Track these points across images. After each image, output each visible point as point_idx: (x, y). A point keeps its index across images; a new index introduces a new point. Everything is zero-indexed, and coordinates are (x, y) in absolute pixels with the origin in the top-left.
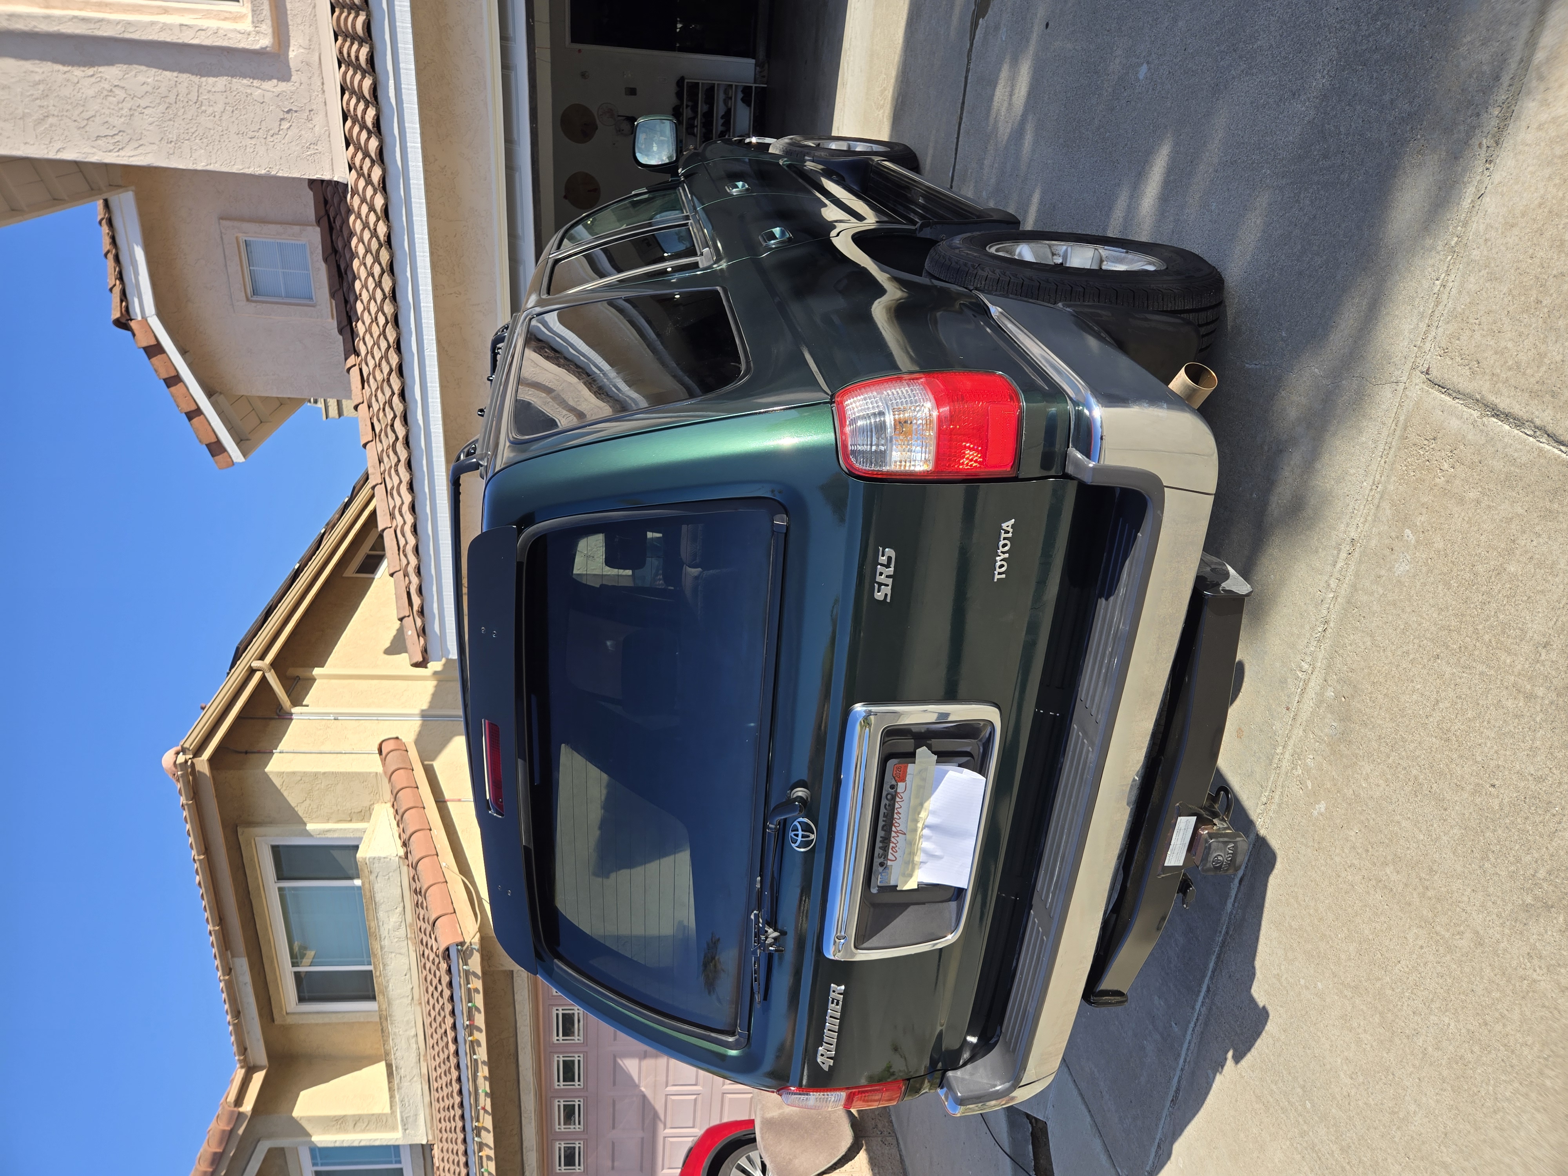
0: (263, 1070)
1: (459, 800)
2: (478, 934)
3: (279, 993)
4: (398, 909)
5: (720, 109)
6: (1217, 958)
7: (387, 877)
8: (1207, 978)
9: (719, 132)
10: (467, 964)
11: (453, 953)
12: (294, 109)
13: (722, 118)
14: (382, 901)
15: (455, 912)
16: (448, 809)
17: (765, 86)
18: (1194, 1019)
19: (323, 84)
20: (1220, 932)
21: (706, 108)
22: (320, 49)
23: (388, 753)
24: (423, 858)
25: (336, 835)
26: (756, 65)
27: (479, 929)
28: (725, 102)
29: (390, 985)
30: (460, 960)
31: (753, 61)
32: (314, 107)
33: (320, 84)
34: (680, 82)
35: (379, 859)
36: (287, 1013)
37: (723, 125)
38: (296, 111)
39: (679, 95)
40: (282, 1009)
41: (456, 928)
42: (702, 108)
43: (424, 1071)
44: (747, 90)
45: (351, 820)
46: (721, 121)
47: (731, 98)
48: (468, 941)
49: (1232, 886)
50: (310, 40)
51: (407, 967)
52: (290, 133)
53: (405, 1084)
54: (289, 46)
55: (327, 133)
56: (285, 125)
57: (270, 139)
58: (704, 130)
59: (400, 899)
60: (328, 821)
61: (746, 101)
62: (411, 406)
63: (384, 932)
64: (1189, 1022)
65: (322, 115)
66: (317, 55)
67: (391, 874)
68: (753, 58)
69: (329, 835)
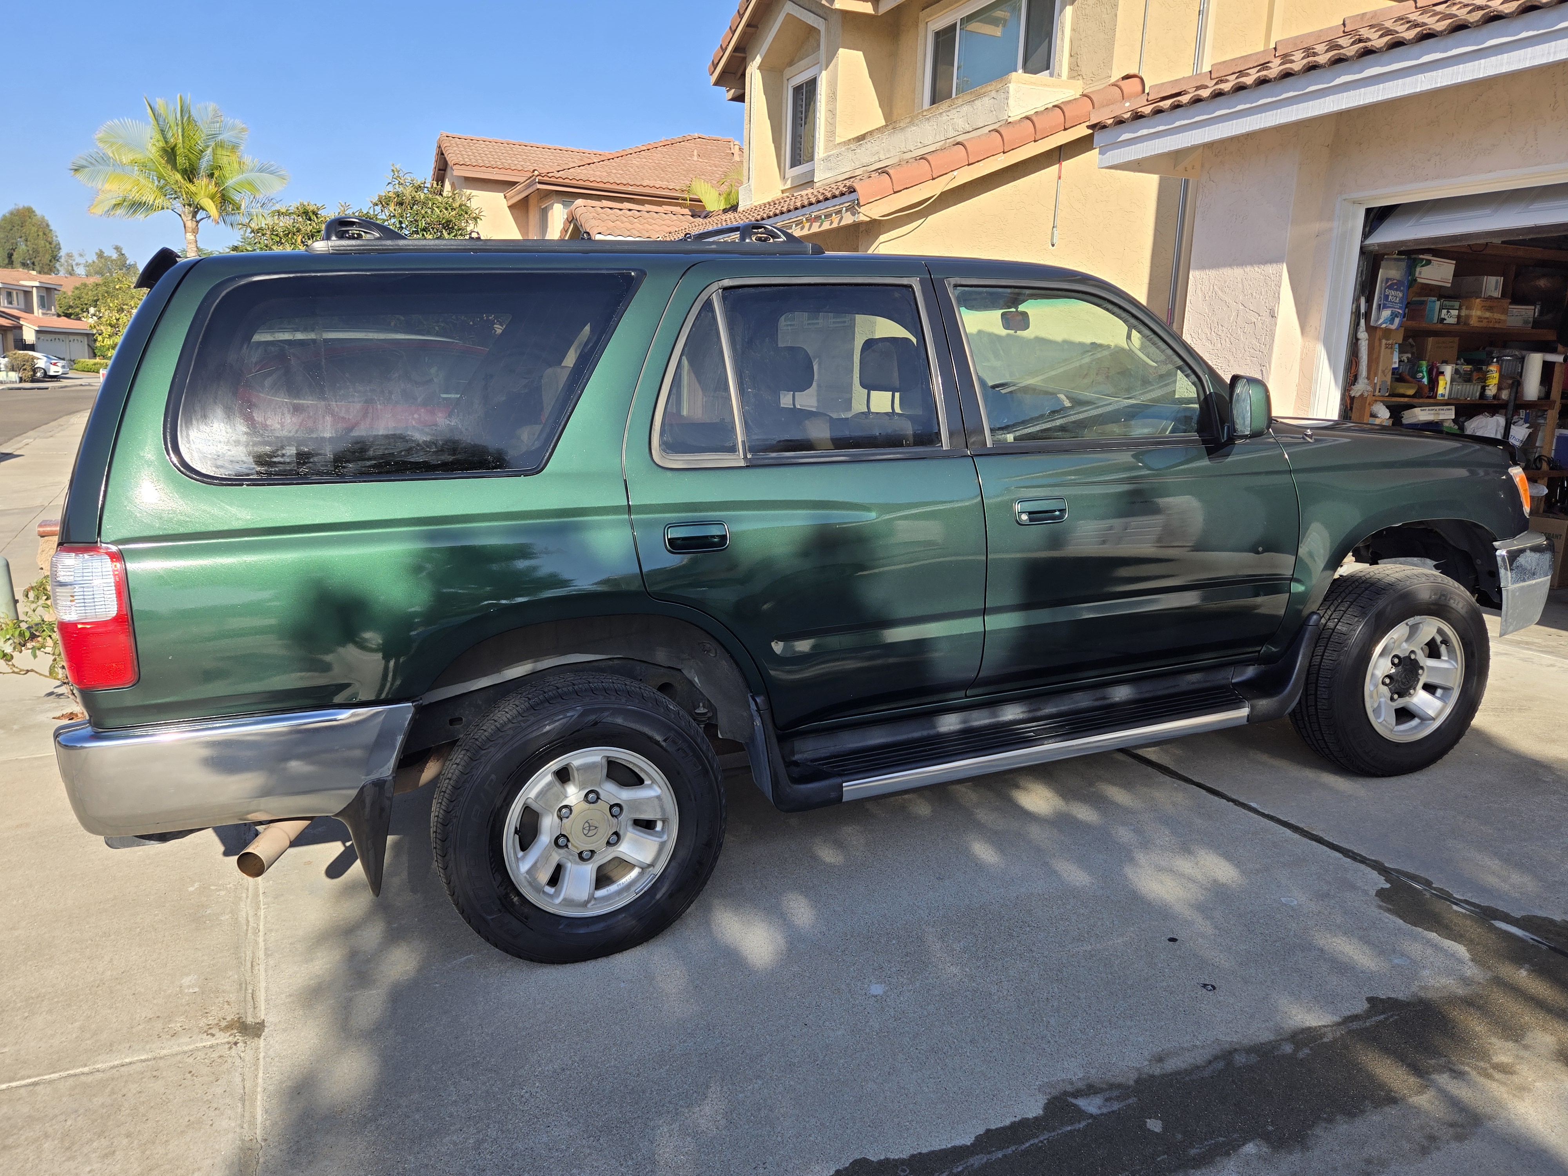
0: (874, 10)
1: (1060, 178)
2: (869, 219)
3: (941, 11)
4: (968, 126)
7: (992, 109)
10: (847, 211)
11: (853, 196)
14: (975, 107)
15: (895, 193)
16: (1052, 165)
23: (1120, 88)
24: (966, 149)
25: (1058, 42)
27: (875, 220)
29: (915, 128)
30: (849, 204)
35: (1007, 99)
36: (927, 23)
40: (930, 16)
41: (877, 196)
43: (857, 172)
45: (1071, 56)
48: (862, 210)
51: (927, 143)
53: (850, 155)
59: (975, 127)
60: (1073, 30)
62: (1357, 65)
63: (953, 114)
67: (994, 113)
69: (1059, 33)
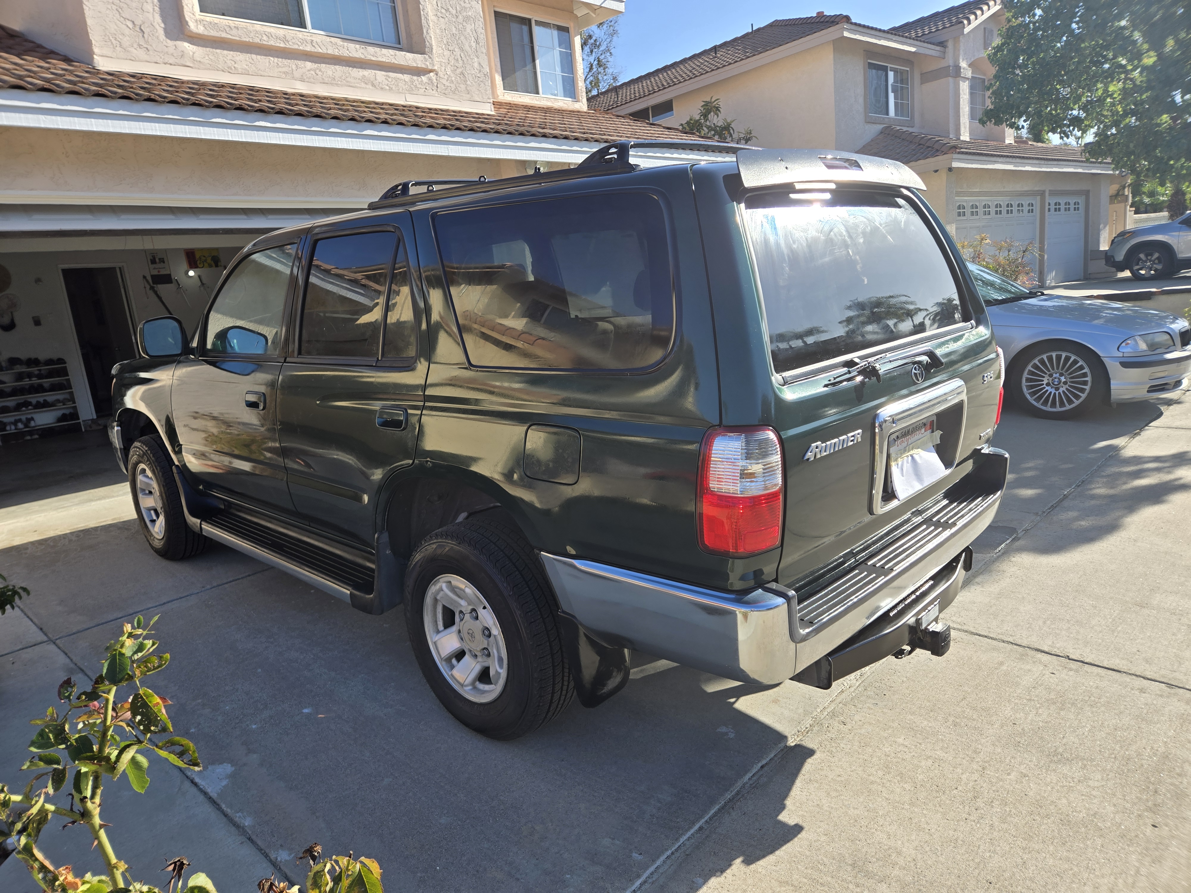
5: (51, 397)
6: (719, 809)
8: (703, 821)
9: (29, 400)
12: (145, 36)
13: (45, 400)
17: (83, 430)
18: (673, 849)
19: (171, 64)
20: (732, 792)
21: (46, 385)
22: (196, 68)
26: (92, 420)
28: (58, 401)
31: (95, 417)
32: (151, 52)
33: (170, 62)
34: (61, 361)
37: (38, 402)
38: (143, 36)
39: (50, 362)
42: (46, 382)
44: (74, 415)
46: (41, 400)
47: (64, 405)
49: (755, 766)
50: (200, 61)
52: (124, 27)
54: (191, 44)
55: (133, 59)
56: (130, 25)
57: (114, 7)
58: (27, 387)
61: (63, 418)
64: (667, 850)
65: (146, 57)
66: (191, 65)
68: (98, 417)
